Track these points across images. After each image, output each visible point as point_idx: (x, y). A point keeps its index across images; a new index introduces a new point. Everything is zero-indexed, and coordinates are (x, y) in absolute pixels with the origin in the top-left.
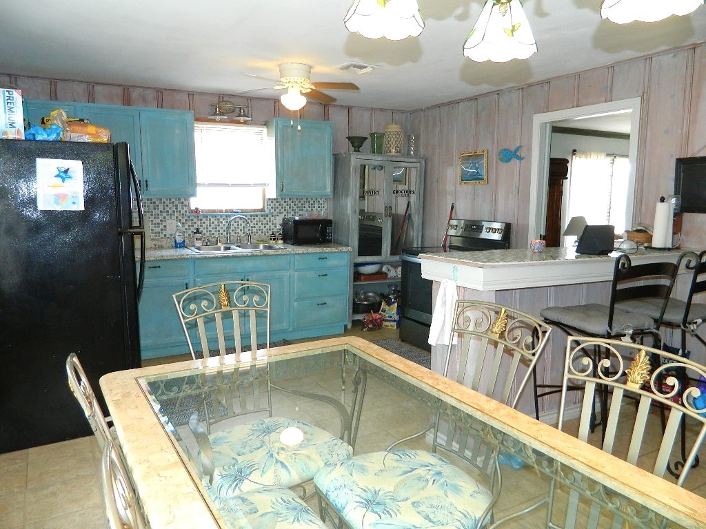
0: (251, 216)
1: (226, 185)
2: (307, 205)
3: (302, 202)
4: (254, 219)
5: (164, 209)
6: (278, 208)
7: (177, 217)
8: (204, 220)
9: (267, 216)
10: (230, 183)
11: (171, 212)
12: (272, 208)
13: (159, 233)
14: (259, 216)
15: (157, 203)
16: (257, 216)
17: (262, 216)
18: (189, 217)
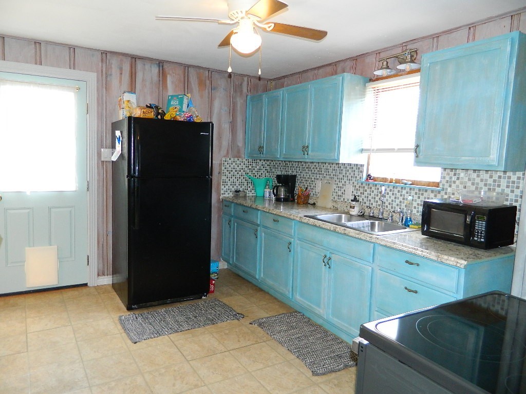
0: (419, 190)
1: (392, 150)
4: (422, 194)
5: (346, 173)
6: (454, 182)
7: (353, 183)
8: (373, 188)
9: (439, 192)
10: (396, 148)
11: (350, 177)
12: (447, 182)
14: (429, 192)
16: (426, 191)
17: (432, 191)
18: (362, 184)
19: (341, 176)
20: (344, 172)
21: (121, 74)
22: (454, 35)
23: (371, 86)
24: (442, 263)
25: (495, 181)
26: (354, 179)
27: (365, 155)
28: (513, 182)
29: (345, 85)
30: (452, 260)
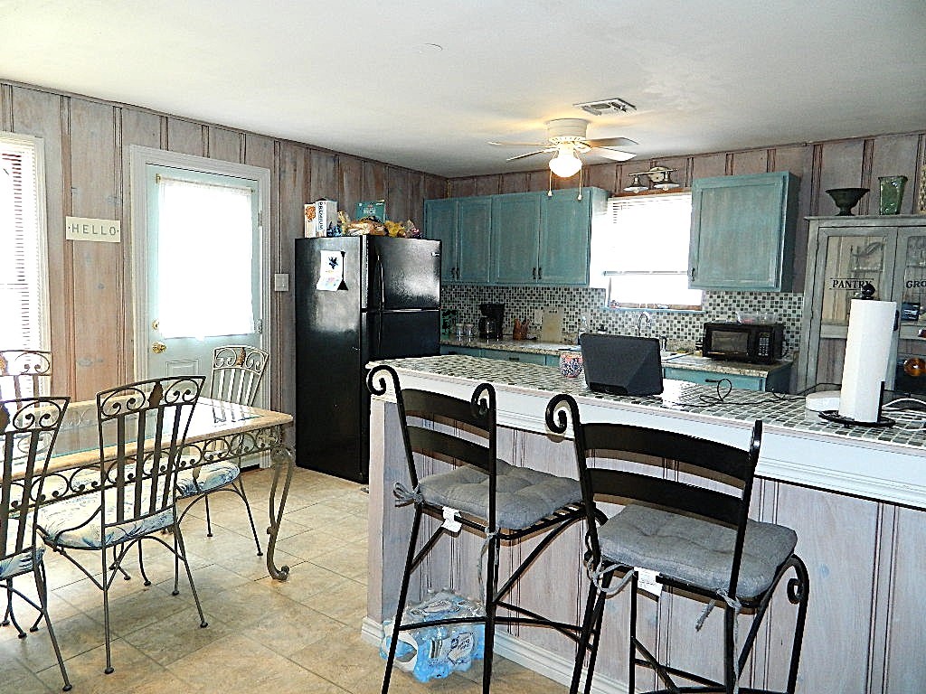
2: (768, 304)
3: (760, 298)
4: (683, 319)
5: (580, 300)
6: (719, 305)
7: (592, 311)
9: (702, 315)
11: (586, 304)
12: (710, 305)
13: (573, 326)
14: (691, 316)
15: (574, 293)
16: (687, 315)
17: (695, 315)
18: (604, 311)
19: (573, 303)
20: (577, 299)
21: (295, 170)
22: (710, 158)
23: (611, 202)
24: (745, 376)
25: (759, 302)
26: (592, 307)
27: (608, 277)
28: (777, 302)
29: (593, 200)
30: (754, 373)
